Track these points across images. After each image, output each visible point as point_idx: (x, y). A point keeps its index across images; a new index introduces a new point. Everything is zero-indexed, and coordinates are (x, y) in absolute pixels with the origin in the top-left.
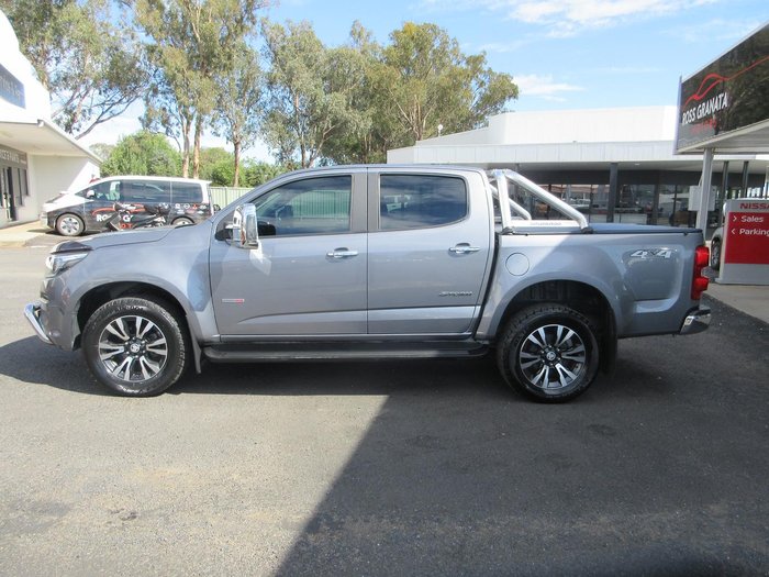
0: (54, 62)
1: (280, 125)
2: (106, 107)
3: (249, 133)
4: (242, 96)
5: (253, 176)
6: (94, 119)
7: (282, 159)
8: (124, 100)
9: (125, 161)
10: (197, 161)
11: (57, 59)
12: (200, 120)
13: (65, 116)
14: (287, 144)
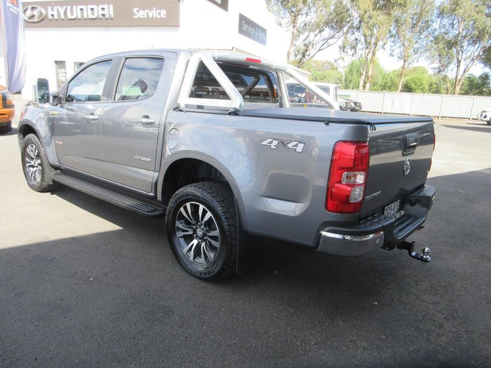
0: (305, 15)
1: (441, 46)
2: (325, 41)
3: (416, 53)
4: (414, 26)
5: (435, 86)
6: (317, 49)
7: (440, 72)
8: (336, 36)
9: (349, 76)
10: (370, 74)
11: (307, 13)
12: (376, 44)
13: (303, 47)
14: (445, 61)
